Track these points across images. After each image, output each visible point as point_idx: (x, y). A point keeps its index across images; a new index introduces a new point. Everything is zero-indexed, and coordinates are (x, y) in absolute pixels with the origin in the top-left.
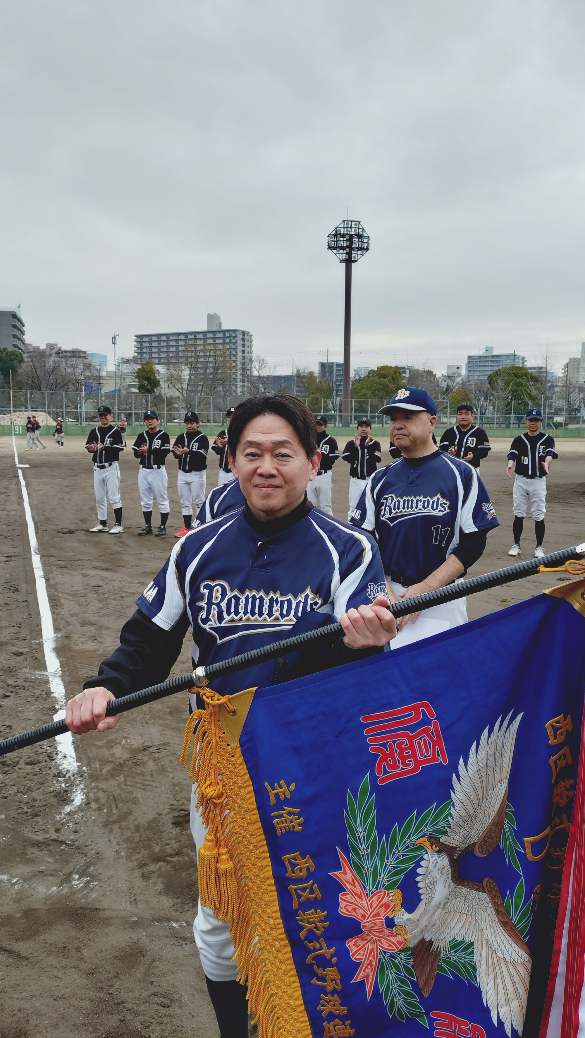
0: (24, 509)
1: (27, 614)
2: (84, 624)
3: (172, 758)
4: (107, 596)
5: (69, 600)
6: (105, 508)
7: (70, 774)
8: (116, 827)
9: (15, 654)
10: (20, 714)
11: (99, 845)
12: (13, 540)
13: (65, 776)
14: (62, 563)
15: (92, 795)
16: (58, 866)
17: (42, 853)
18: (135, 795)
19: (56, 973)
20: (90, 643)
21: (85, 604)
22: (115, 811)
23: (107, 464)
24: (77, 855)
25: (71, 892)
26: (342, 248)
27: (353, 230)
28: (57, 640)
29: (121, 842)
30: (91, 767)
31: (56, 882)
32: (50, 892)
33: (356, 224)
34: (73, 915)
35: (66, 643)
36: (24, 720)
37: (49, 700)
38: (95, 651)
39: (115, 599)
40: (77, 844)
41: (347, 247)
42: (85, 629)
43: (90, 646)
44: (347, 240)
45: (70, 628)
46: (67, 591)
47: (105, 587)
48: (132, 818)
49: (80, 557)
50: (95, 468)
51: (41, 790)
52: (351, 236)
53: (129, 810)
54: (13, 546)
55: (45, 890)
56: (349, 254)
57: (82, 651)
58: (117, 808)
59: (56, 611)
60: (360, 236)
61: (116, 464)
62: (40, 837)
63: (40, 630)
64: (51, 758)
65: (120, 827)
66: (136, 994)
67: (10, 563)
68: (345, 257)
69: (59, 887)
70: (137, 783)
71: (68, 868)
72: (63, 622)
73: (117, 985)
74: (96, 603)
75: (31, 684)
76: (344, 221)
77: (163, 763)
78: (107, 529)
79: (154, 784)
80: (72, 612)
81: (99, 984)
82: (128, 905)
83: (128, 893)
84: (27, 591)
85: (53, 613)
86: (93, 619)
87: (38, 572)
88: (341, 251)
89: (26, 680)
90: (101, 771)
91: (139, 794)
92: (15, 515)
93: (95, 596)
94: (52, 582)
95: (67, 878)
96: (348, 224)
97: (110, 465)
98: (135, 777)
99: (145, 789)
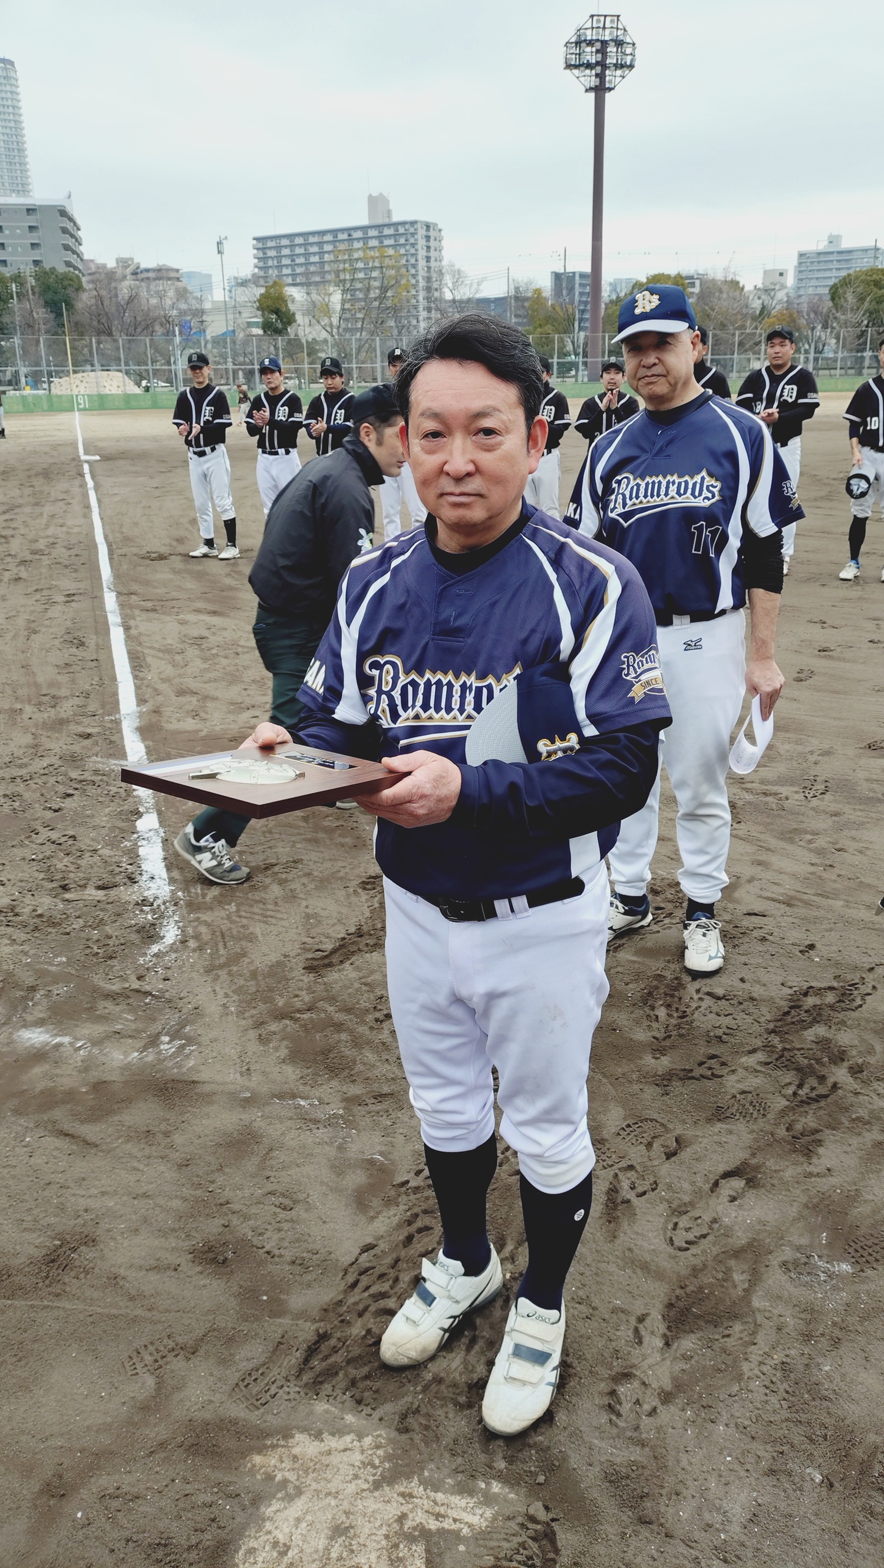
0: (92, 524)
1: (97, 679)
2: (181, 692)
3: (305, 880)
4: (214, 651)
5: (158, 658)
6: (210, 518)
7: (159, 902)
8: (223, 973)
9: (80, 736)
10: (88, 820)
11: (198, 998)
12: (76, 571)
13: (152, 905)
14: (149, 604)
15: (190, 930)
16: (140, 1025)
17: (118, 1009)
18: (251, 929)
19: (136, 1164)
20: (190, 720)
21: (182, 663)
22: (222, 952)
23: (208, 449)
24: (168, 1010)
25: (159, 1060)
26: (589, 66)
27: (607, 32)
28: (141, 715)
29: (231, 994)
30: (189, 892)
31: (138, 1046)
32: (129, 1059)
33: (612, 21)
34: (161, 1089)
35: (154, 720)
36: (94, 828)
37: (131, 800)
38: (197, 731)
39: (226, 657)
40: (167, 995)
41: (597, 63)
42: (182, 700)
43: (190, 724)
44: (597, 51)
45: (160, 698)
46: (156, 645)
47: (212, 639)
48: (247, 960)
49: (175, 594)
50: (191, 455)
51: (118, 924)
52: (604, 43)
53: (242, 949)
54: (76, 580)
55: (122, 1057)
56: (601, 76)
57: (179, 732)
58: (225, 947)
59: (140, 674)
60: (619, 43)
61: (221, 448)
62: (116, 987)
63: (117, 703)
64: (132, 880)
65: (230, 973)
66: (247, 1193)
67: (73, 604)
68: (594, 82)
69: (142, 1052)
70: (255, 914)
71: (157, 1027)
72: (150, 690)
73: (220, 1179)
74: (198, 662)
75: (104, 778)
76: (592, 16)
77: (292, 887)
78: (215, 552)
79: (279, 916)
80: (163, 676)
81: (195, 1179)
82: (238, 1075)
83: (239, 1061)
84: (97, 645)
85: (135, 677)
86: (193, 685)
87: (114, 618)
88: (588, 72)
89: (96, 772)
90: (203, 898)
91: (257, 929)
92: (80, 533)
93: (197, 652)
94: (133, 632)
95: (154, 1041)
96: (598, 21)
97: (213, 449)
98: (252, 906)
99: (266, 923)
